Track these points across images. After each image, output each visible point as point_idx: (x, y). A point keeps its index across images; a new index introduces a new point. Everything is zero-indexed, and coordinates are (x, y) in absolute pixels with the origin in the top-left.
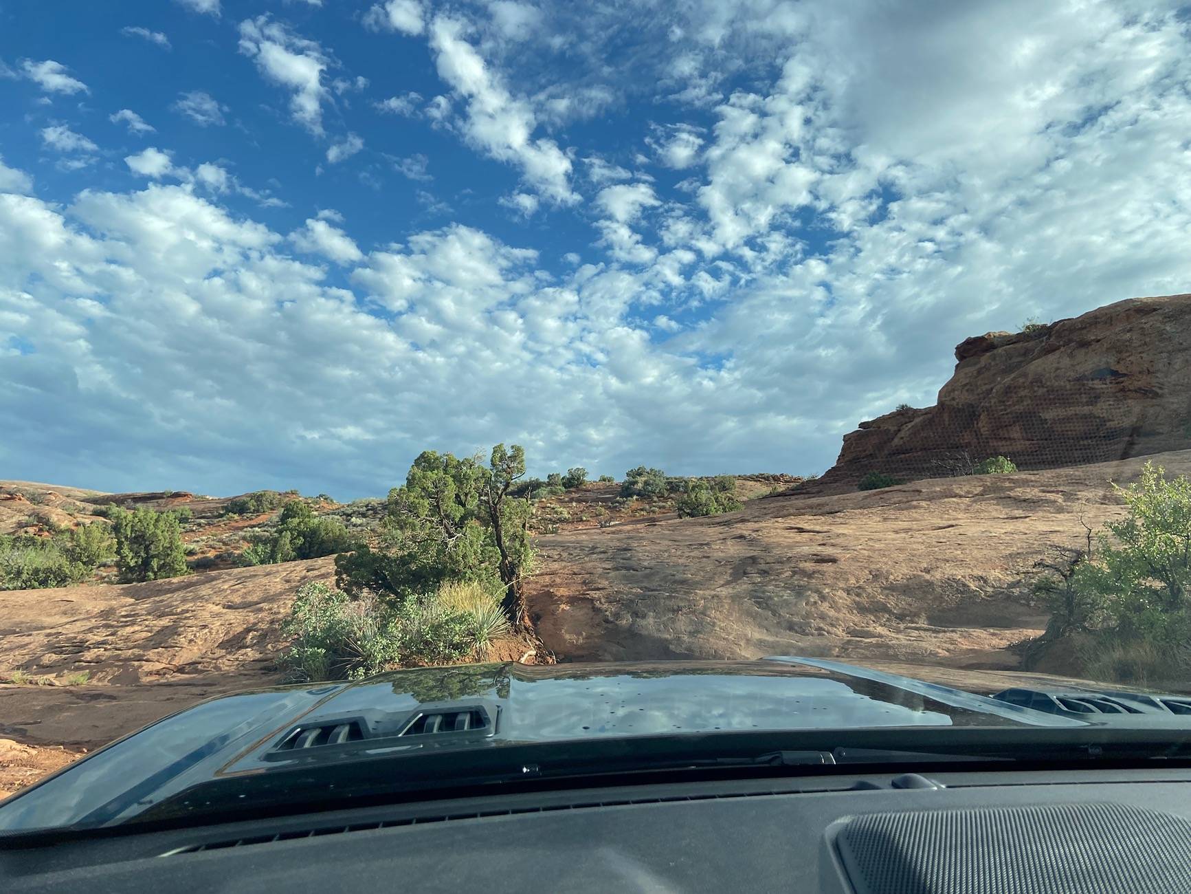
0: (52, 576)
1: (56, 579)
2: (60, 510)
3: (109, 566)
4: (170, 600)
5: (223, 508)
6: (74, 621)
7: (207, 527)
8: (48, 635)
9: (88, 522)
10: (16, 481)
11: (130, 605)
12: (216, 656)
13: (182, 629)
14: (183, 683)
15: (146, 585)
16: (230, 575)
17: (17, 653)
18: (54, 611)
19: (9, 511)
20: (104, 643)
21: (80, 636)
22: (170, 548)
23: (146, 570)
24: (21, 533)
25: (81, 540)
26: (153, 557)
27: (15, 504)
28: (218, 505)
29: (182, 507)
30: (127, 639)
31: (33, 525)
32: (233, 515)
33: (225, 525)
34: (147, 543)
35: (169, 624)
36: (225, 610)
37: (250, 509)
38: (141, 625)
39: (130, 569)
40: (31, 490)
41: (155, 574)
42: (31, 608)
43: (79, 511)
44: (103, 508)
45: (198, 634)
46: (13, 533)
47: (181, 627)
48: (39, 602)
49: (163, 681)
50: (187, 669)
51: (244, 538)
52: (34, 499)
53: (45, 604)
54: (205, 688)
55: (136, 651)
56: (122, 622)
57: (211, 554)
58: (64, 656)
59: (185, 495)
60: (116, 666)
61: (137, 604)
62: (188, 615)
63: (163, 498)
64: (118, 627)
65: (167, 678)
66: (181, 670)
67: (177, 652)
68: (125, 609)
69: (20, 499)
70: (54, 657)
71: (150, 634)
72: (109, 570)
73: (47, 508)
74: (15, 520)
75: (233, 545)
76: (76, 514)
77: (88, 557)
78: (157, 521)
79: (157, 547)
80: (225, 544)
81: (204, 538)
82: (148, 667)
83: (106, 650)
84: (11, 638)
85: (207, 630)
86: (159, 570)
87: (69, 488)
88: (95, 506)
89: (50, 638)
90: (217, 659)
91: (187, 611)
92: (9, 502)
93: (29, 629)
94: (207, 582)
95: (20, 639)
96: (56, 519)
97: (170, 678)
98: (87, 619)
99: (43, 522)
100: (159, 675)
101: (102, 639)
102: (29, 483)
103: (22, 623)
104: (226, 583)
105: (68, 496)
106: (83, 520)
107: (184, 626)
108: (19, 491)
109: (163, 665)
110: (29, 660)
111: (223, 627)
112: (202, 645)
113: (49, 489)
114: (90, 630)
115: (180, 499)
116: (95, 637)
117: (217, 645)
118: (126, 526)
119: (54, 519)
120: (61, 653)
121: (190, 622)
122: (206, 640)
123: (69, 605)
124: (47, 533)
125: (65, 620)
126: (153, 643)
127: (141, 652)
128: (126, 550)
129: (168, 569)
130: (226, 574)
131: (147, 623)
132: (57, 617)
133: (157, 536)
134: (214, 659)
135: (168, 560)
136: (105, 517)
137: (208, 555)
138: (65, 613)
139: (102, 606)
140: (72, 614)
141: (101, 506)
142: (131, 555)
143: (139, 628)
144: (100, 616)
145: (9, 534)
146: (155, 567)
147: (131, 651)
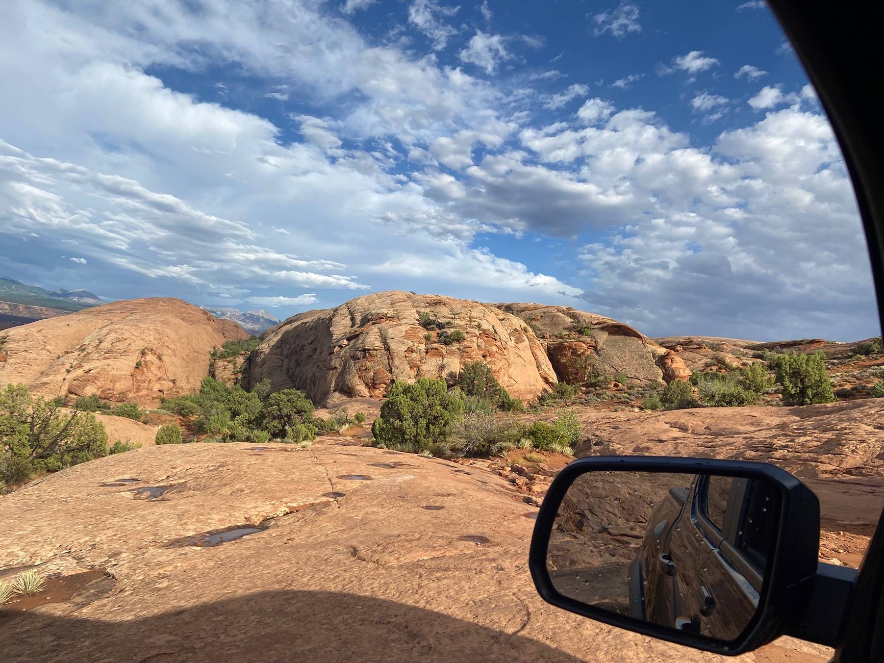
0: (734, 399)
1: (737, 401)
2: (731, 355)
3: (771, 394)
4: (828, 420)
5: (851, 350)
6: (760, 430)
7: (839, 366)
8: (745, 438)
9: (750, 362)
10: (700, 337)
11: (797, 422)
12: (876, 464)
13: (845, 442)
14: (851, 481)
15: (807, 407)
16: (873, 403)
17: (728, 448)
18: (744, 423)
19: (699, 356)
20: (786, 446)
21: (768, 441)
22: (820, 381)
23: (804, 397)
24: (708, 370)
25: (749, 375)
26: (808, 387)
27: (702, 351)
28: (847, 348)
29: (817, 351)
30: (803, 445)
31: (715, 365)
32: (860, 356)
33: (855, 364)
34: (802, 377)
35: (833, 437)
36: (876, 430)
37: (874, 351)
38: (811, 436)
39: (792, 396)
40: (711, 342)
41: (811, 400)
42: (729, 419)
43: (744, 355)
44: (760, 352)
45: (858, 447)
46: (703, 370)
47: (843, 440)
48: (734, 416)
49: (835, 479)
50: (854, 472)
51: (874, 375)
52: (714, 347)
53: (738, 417)
54: (874, 488)
55: (812, 455)
56: (796, 433)
57: (848, 387)
58: (760, 453)
59: (819, 342)
60: (799, 464)
61: (803, 421)
62: (847, 431)
63: (802, 344)
64: (794, 436)
65: (838, 477)
66: (849, 472)
67: (843, 458)
68: (795, 424)
69: (705, 348)
70: (753, 453)
71: (819, 444)
72: (771, 396)
73: (722, 353)
74: (703, 361)
75: (865, 380)
76: (742, 358)
77: (755, 387)
78: (807, 361)
79: (810, 380)
80: (858, 379)
81: (838, 374)
82: (823, 467)
83: (788, 451)
84: (721, 438)
85: (865, 444)
86: (814, 397)
87: (735, 340)
88: (754, 351)
89: (747, 440)
90: (878, 467)
91: (846, 429)
92: (698, 350)
93: (730, 433)
94: (855, 408)
95: (727, 439)
96: (729, 361)
97: (840, 477)
98: (770, 429)
99: (721, 363)
100: (832, 474)
101: (785, 444)
102: (708, 337)
103: (725, 429)
104: (873, 409)
105: (735, 345)
106: (747, 362)
107: (845, 439)
108: (703, 342)
109: (833, 468)
110: (736, 454)
111: (878, 443)
112: (863, 455)
113: (722, 341)
114: (774, 437)
115: (815, 345)
116: (779, 442)
117: (875, 456)
118: (785, 364)
119: (728, 360)
120: (757, 451)
121: (850, 437)
122: (865, 451)
123: (754, 419)
124: (724, 371)
125: (753, 429)
126: (823, 450)
127: (815, 456)
128: (787, 382)
129: (820, 396)
130: (871, 402)
131: (816, 435)
132: (748, 426)
133: (809, 372)
134: (874, 466)
135: (820, 390)
136: (762, 359)
137: (845, 387)
138: (752, 424)
139: (776, 421)
140: (757, 425)
141: (758, 351)
142: (791, 385)
143: (810, 438)
144: (778, 428)
145: (701, 371)
146: (810, 394)
147: (807, 454)
